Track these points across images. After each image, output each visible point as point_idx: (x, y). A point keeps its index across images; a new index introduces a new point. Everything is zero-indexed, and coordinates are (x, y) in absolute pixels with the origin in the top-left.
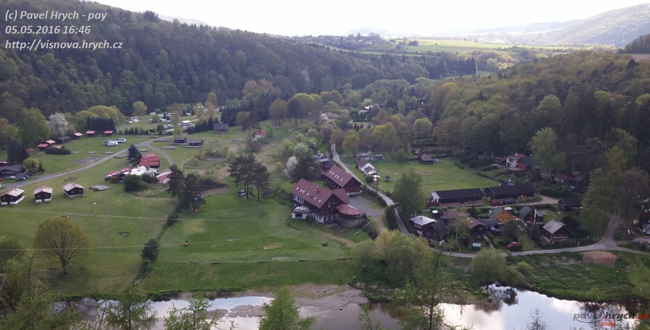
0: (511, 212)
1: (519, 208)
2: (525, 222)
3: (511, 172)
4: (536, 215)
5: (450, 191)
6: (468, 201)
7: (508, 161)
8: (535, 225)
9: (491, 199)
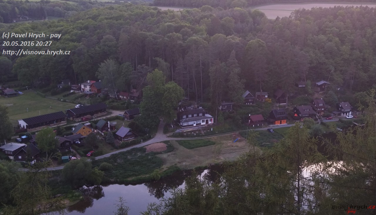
0: (91, 126)
1: (96, 122)
2: (102, 132)
3: (86, 95)
4: (110, 125)
5: (35, 117)
6: (53, 123)
7: (82, 87)
8: (110, 133)
9: (73, 119)
